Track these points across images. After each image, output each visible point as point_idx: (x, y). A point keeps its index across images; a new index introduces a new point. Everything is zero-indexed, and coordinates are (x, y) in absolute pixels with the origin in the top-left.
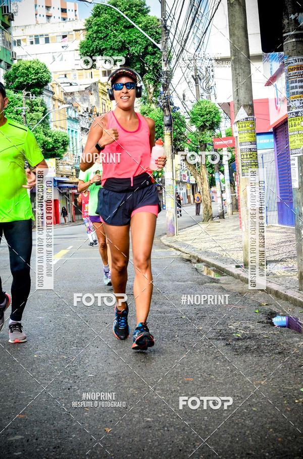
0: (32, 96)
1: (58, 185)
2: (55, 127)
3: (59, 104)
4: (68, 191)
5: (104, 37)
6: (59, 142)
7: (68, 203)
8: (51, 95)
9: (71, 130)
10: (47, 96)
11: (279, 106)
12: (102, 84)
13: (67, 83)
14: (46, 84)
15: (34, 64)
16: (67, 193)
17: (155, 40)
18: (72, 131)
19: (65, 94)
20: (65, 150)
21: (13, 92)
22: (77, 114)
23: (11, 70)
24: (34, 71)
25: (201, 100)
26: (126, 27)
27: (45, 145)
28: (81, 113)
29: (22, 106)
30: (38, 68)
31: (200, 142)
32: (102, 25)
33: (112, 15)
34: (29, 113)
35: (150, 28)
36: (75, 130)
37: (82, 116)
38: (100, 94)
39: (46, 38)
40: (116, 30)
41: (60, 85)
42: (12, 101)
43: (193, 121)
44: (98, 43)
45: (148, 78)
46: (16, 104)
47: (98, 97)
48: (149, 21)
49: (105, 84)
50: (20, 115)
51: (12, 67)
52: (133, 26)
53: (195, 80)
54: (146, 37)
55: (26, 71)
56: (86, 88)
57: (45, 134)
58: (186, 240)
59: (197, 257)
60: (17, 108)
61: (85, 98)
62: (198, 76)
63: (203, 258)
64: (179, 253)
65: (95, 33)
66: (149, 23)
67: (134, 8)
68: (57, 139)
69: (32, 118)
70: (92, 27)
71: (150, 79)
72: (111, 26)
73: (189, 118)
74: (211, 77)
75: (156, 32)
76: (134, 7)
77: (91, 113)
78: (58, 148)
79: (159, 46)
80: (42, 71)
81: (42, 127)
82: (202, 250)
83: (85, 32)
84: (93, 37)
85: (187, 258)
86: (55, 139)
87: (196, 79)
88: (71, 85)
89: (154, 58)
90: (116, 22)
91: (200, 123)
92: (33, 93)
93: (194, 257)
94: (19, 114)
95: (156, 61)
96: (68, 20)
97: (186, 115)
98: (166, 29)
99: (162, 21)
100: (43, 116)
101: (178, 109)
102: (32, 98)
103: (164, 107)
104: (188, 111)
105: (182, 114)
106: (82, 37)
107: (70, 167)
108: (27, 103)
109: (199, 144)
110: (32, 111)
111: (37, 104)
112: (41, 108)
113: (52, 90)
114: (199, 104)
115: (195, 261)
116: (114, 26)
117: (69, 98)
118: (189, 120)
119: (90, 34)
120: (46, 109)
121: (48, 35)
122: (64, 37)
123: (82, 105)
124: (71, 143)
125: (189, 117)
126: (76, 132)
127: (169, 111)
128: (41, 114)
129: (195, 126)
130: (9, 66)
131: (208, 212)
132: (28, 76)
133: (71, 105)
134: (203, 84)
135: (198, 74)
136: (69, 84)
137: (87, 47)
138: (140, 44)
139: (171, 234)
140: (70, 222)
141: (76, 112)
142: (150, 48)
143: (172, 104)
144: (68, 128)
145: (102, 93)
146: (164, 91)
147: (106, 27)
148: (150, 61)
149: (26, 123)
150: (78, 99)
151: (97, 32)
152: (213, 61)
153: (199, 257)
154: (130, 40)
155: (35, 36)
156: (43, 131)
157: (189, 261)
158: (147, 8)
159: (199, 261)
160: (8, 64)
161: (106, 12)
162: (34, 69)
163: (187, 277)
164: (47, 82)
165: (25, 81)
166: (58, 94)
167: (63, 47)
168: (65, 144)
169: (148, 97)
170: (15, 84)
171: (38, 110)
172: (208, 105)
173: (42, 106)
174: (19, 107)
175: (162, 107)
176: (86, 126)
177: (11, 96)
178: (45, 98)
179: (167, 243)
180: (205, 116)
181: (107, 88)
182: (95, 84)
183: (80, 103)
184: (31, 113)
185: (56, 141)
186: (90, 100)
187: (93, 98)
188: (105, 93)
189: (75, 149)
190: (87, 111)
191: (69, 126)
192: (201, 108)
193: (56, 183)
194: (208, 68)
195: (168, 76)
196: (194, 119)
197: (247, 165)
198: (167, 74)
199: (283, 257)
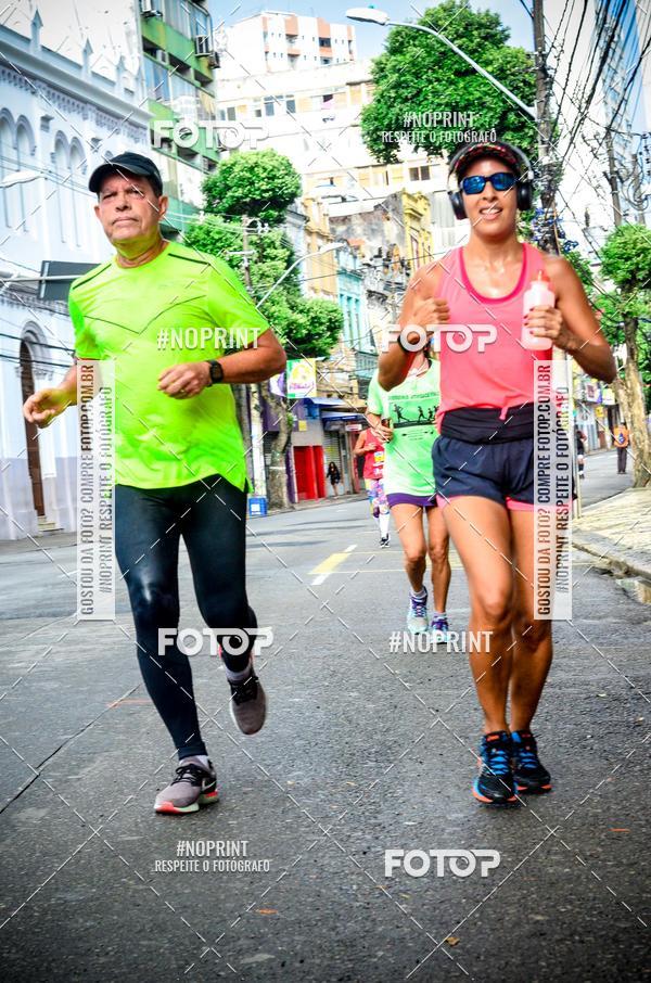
0: (263, 226)
1: (320, 415)
2: (312, 292)
3: (320, 242)
4: (343, 426)
5: (413, 97)
6: (321, 324)
7: (343, 453)
8: (303, 223)
9: (345, 297)
10: (294, 225)
12: (409, 196)
13: (336, 197)
14: (291, 201)
15: (265, 159)
16: (341, 433)
17: (522, 98)
18: (349, 299)
19: (332, 220)
20: (335, 340)
21: (223, 219)
22: (359, 262)
23: (216, 173)
24: (265, 174)
25: (624, 224)
26: (459, 73)
27: (291, 330)
28: (367, 260)
29: (241, 248)
30: (274, 167)
31: (625, 316)
32: (409, 71)
33: (429, 49)
34: (256, 262)
35: (513, 74)
36: (354, 297)
37: (369, 265)
38: (407, 219)
39: (288, 102)
40: (438, 80)
41: (320, 200)
42: (220, 239)
43: (609, 270)
44: (401, 110)
46: (229, 246)
47: (403, 225)
48: (509, 59)
49: (416, 196)
50: (239, 267)
51: (218, 166)
52: (474, 71)
53: (611, 182)
54: (502, 92)
55: (248, 175)
56: (376, 207)
57: (292, 308)
58: (599, 529)
59: (624, 563)
60: (231, 254)
61: (374, 227)
62: (617, 172)
63: (638, 565)
64: (584, 556)
65: (392, 88)
66: (509, 62)
67: (475, 33)
68: (316, 317)
69: (263, 275)
70: (386, 76)
72: (426, 72)
73: (598, 265)
75: (524, 81)
76: (476, 29)
77: (388, 259)
78: (320, 335)
79: (533, 111)
80: (281, 172)
81: (285, 293)
82: (635, 548)
83: (373, 87)
84: (390, 97)
85: (604, 566)
86: (313, 318)
87: (613, 179)
88: (344, 200)
89: (522, 139)
90: (438, 63)
91: (621, 274)
92: (264, 221)
93: (618, 564)
94: (237, 266)
95: (525, 144)
96: (334, 61)
97: (593, 259)
98: (547, 75)
99: (537, 58)
100: (287, 268)
101: (574, 246)
102: (262, 232)
103: (546, 241)
104: (598, 249)
105: (584, 256)
106: (366, 98)
107: (346, 376)
108: (251, 243)
109: (620, 318)
110: (262, 258)
111: (272, 244)
112: (281, 253)
113: (304, 213)
114: (619, 233)
115: (620, 573)
116: (434, 71)
117: (341, 229)
118: (599, 268)
119: (383, 92)
120: (292, 254)
121: (292, 96)
122: (327, 98)
123: (368, 243)
124: (346, 324)
125: (599, 261)
126: (357, 301)
127: (557, 249)
128: (281, 265)
129: (612, 281)
130: (211, 165)
131: (645, 465)
132: (252, 183)
133: (345, 244)
134: (627, 191)
135: (615, 169)
136: (339, 199)
137: (376, 119)
138: (490, 109)
140: (348, 493)
141: (355, 257)
142: (512, 117)
143: (562, 236)
144: (339, 293)
145: (411, 216)
146: (544, 208)
147: (417, 75)
149: (251, 284)
150: (359, 230)
151: (397, 85)
153: (630, 564)
154: (468, 100)
155: (266, 99)
156: (287, 301)
157: (609, 572)
158: (503, 31)
159: (629, 573)
160: (210, 160)
161: (417, 43)
162: (265, 169)
163: (605, 608)
164: (293, 196)
165: (247, 196)
166: (318, 222)
167: (324, 120)
168: (334, 327)
170: (226, 203)
171: (276, 257)
172: (639, 235)
173: (283, 248)
174: (235, 250)
175: (542, 243)
176: (379, 288)
177: (217, 229)
178: (290, 230)
180: (635, 260)
181: (420, 206)
182: (395, 196)
183: (364, 238)
184: (260, 264)
185: (315, 321)
186: (386, 233)
187: (390, 229)
188: (416, 216)
189: (355, 336)
190: (379, 256)
191: (341, 289)
192: (625, 243)
193: (317, 412)
194: (639, 156)
195: (552, 175)
196: (610, 265)
198: (551, 173)
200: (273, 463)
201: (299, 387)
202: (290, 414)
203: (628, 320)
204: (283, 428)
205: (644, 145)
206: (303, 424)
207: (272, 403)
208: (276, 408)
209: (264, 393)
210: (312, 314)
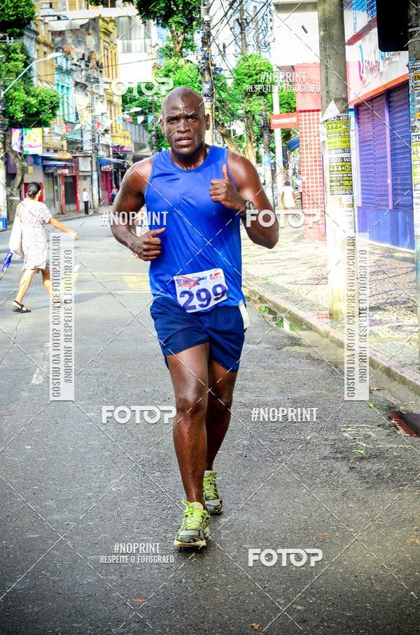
0: (10, 39)
1: (42, 162)
2: (39, 82)
3: (45, 49)
4: (56, 170)
6: (46, 105)
7: (56, 188)
8: (35, 36)
9: (60, 85)
10: (29, 37)
11: (364, 75)
12: (103, 20)
13: (54, 16)
14: (29, 23)
16: (55, 174)
18: (63, 87)
19: (52, 34)
20: (54, 115)
22: (69, 62)
24: (12, 5)
27: (26, 108)
28: (75, 61)
31: (246, 112)
34: (4, 64)
36: (66, 85)
37: (76, 65)
38: (101, 35)
41: (46, 21)
43: (238, 83)
45: (176, 22)
47: (99, 38)
49: (108, 20)
53: (240, 25)
56: (82, 26)
57: (27, 93)
59: (258, 292)
61: (80, 39)
62: (246, 19)
68: (42, 100)
69: (8, 71)
71: (179, 23)
73: (231, 79)
77: (89, 61)
78: (45, 112)
80: (23, 4)
81: (23, 83)
86: (40, 100)
87: (243, 23)
88: (59, 18)
92: (10, 35)
97: (228, 74)
100: (25, 67)
102: (9, 42)
103: (204, 70)
104: (231, 68)
107: (59, 138)
108: (1, 49)
109: (244, 114)
110: (9, 60)
111: (14, 51)
112: (21, 56)
113: (35, 29)
114: (245, 59)
115: (255, 299)
117: (58, 39)
118: (231, 81)
120: (28, 58)
123: (76, 50)
124: (60, 105)
126: (68, 88)
127: (210, 75)
128: (21, 65)
133: (61, 50)
135: (245, 17)
136: (56, 18)
140: (58, 214)
141: (67, 59)
143: (213, 65)
144: (56, 82)
145: (104, 33)
146: (203, 47)
149: (1, 77)
150: (70, 41)
152: (273, 8)
156: (24, 89)
164: (31, 19)
166: (44, 35)
168: (54, 108)
169: (176, 48)
171: (17, 59)
172: (258, 61)
173: (22, 53)
175: (201, 71)
176: (82, 80)
178: (27, 42)
180: (255, 77)
181: (110, 27)
182: (94, 19)
183: (73, 46)
184: (7, 63)
185: (42, 102)
186: (88, 43)
187: (91, 40)
188: (108, 33)
189: (66, 113)
190: (83, 59)
191: (57, 80)
192: (249, 66)
193: (40, 160)
194: (265, 17)
195: (209, 27)
196: (239, 80)
197: (338, 181)
198: (208, 25)
199: (379, 302)
200: (11, 195)
201: (31, 147)
202: (24, 163)
203: (249, 115)
204: (19, 172)
205: (268, 9)
206: (31, 169)
207: (12, 156)
208: (15, 159)
209: (7, 149)
210: (40, 98)
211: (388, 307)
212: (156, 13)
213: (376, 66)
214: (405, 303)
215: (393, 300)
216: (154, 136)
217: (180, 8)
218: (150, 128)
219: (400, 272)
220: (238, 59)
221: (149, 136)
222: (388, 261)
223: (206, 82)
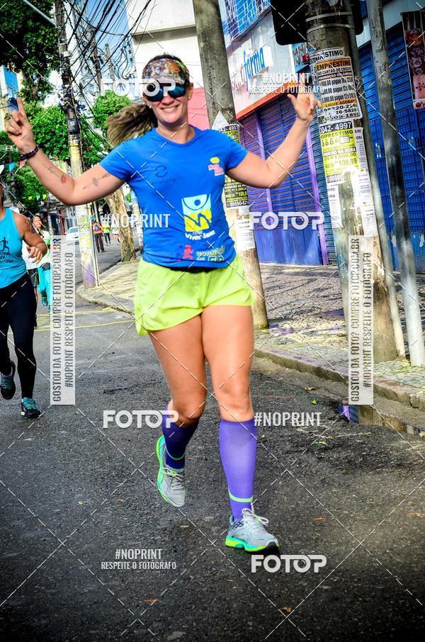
43: (99, 121)
45: (29, 65)
53: (96, 63)
58: (117, 293)
71: (33, 65)
73: (91, 117)
74: (129, 60)
79: (53, 21)
87: (97, 61)
89: (38, 36)
95: (40, 41)
97: (87, 114)
103: (68, 107)
114: (104, 96)
125: (92, 115)
127: (74, 112)
131: (129, 247)
135: (99, 55)
138: (15, 18)
139: (91, 285)
142: (30, 23)
146: (64, 84)
148: (32, 41)
169: (32, 92)
175: (65, 107)
179: (91, 299)
192: (108, 103)
194: (124, 49)
195: (69, 63)
196: (99, 118)
197: (233, 192)
198: (68, 61)
199: (285, 313)
211: (295, 317)
212: (10, 57)
213: (243, 86)
214: (311, 311)
215: (298, 310)
216: (13, 186)
217: (33, 51)
218: (8, 179)
219: (296, 285)
220: (96, 98)
221: (8, 187)
222: (280, 277)
223: (71, 120)
